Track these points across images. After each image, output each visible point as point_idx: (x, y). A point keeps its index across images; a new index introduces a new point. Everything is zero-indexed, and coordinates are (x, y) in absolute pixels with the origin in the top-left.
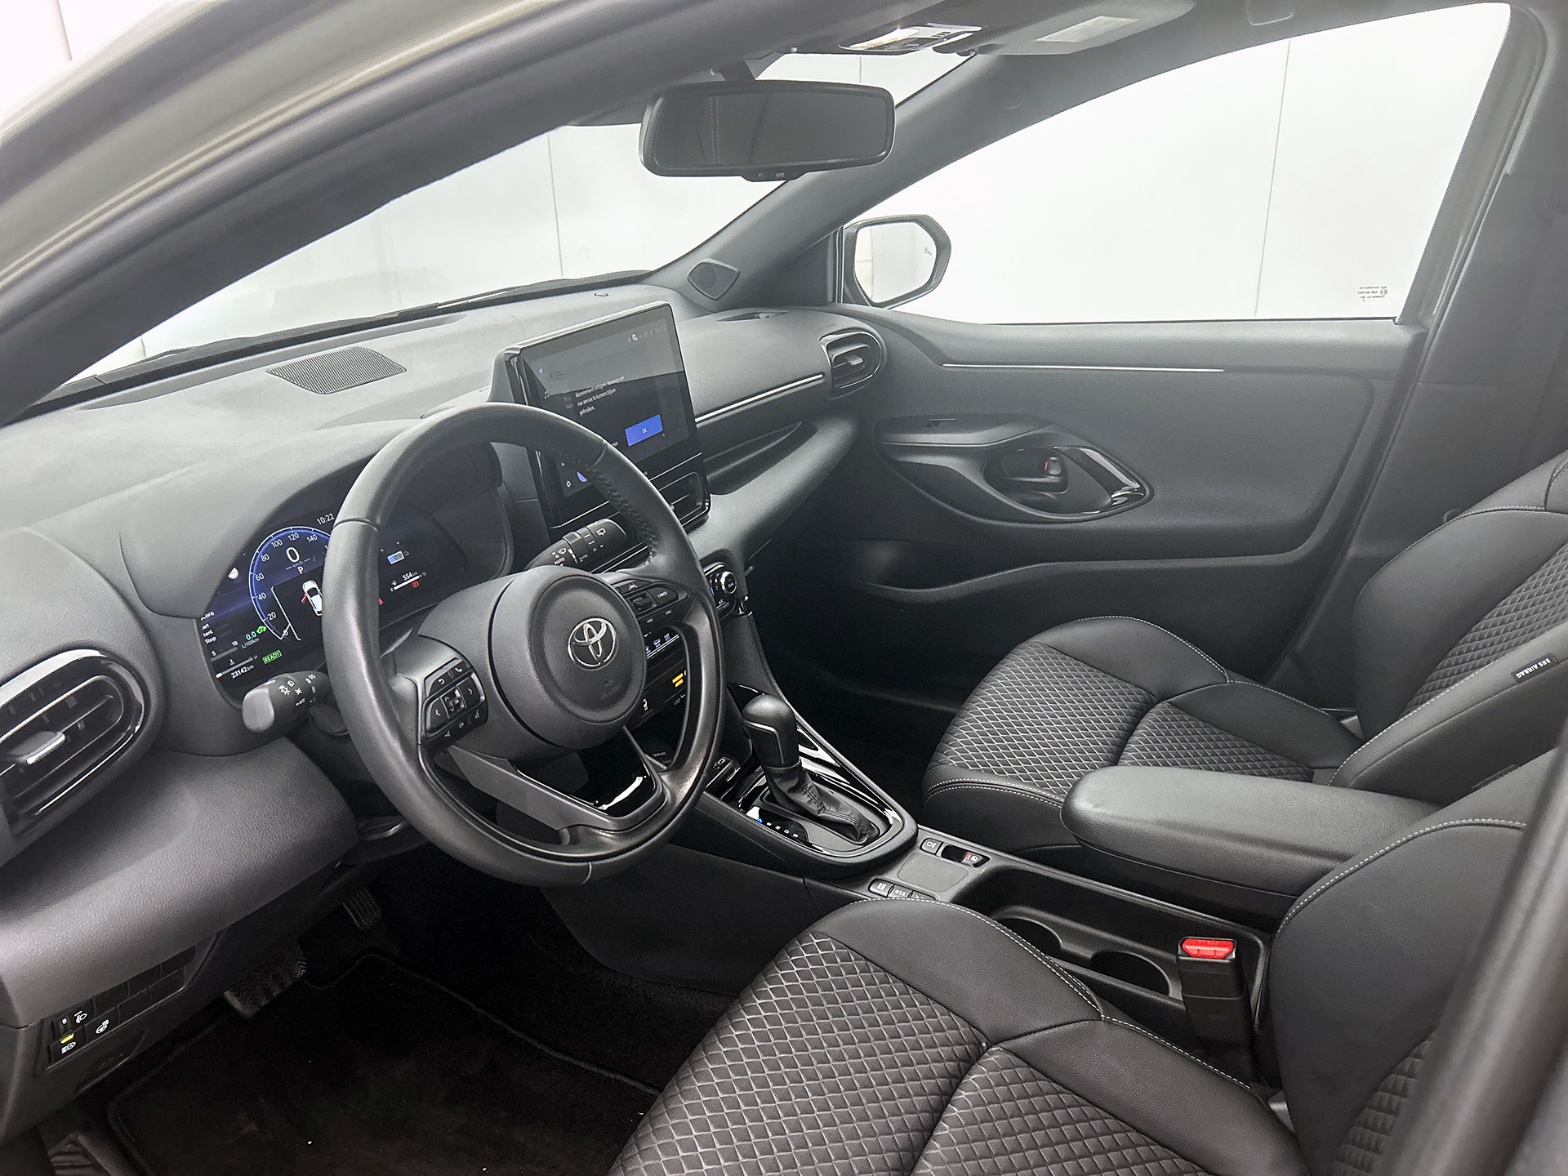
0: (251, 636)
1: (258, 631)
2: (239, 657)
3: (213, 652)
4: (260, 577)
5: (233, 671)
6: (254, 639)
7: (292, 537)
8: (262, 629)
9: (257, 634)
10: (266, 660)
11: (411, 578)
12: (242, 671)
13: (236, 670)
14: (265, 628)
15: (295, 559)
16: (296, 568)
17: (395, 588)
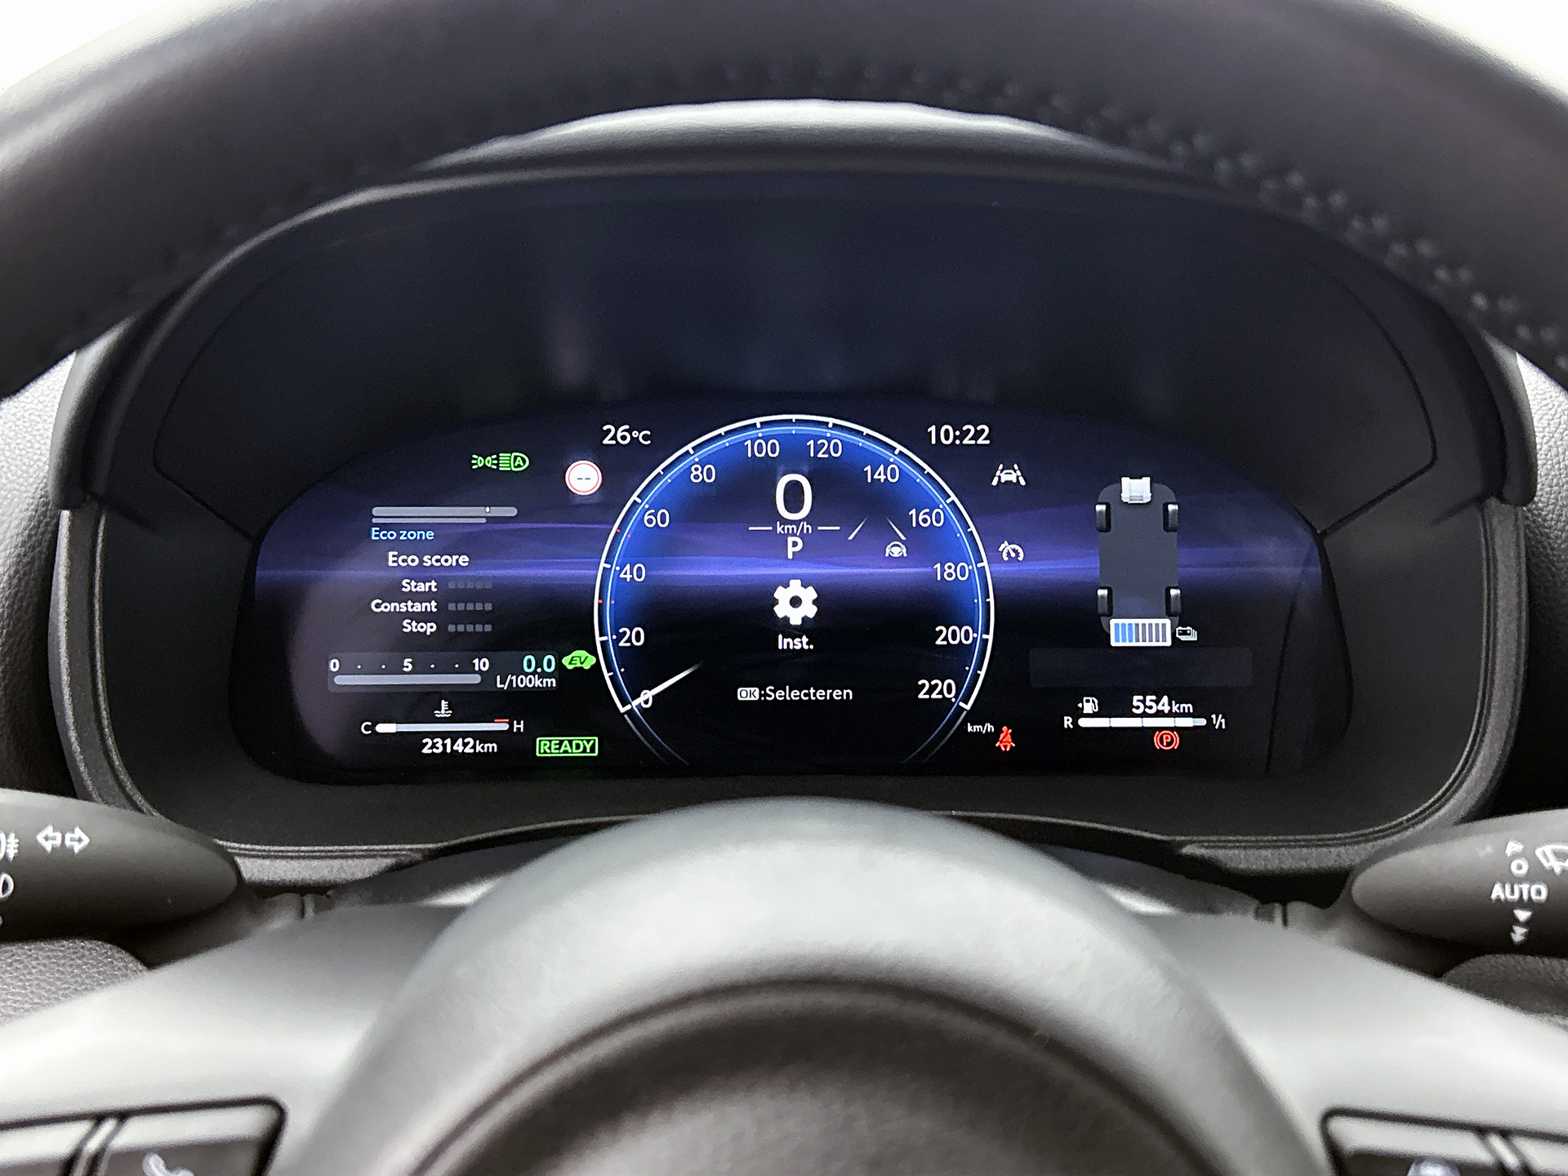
0: (539, 664)
1: (566, 661)
2: (468, 704)
3: (407, 662)
4: (659, 519)
5: (433, 735)
6: (543, 675)
7: (817, 449)
8: (577, 659)
9: (559, 665)
10: (547, 747)
11: (1159, 714)
12: (459, 747)
13: (443, 735)
14: (592, 660)
15: (789, 509)
16: (785, 537)
17: (1084, 723)
